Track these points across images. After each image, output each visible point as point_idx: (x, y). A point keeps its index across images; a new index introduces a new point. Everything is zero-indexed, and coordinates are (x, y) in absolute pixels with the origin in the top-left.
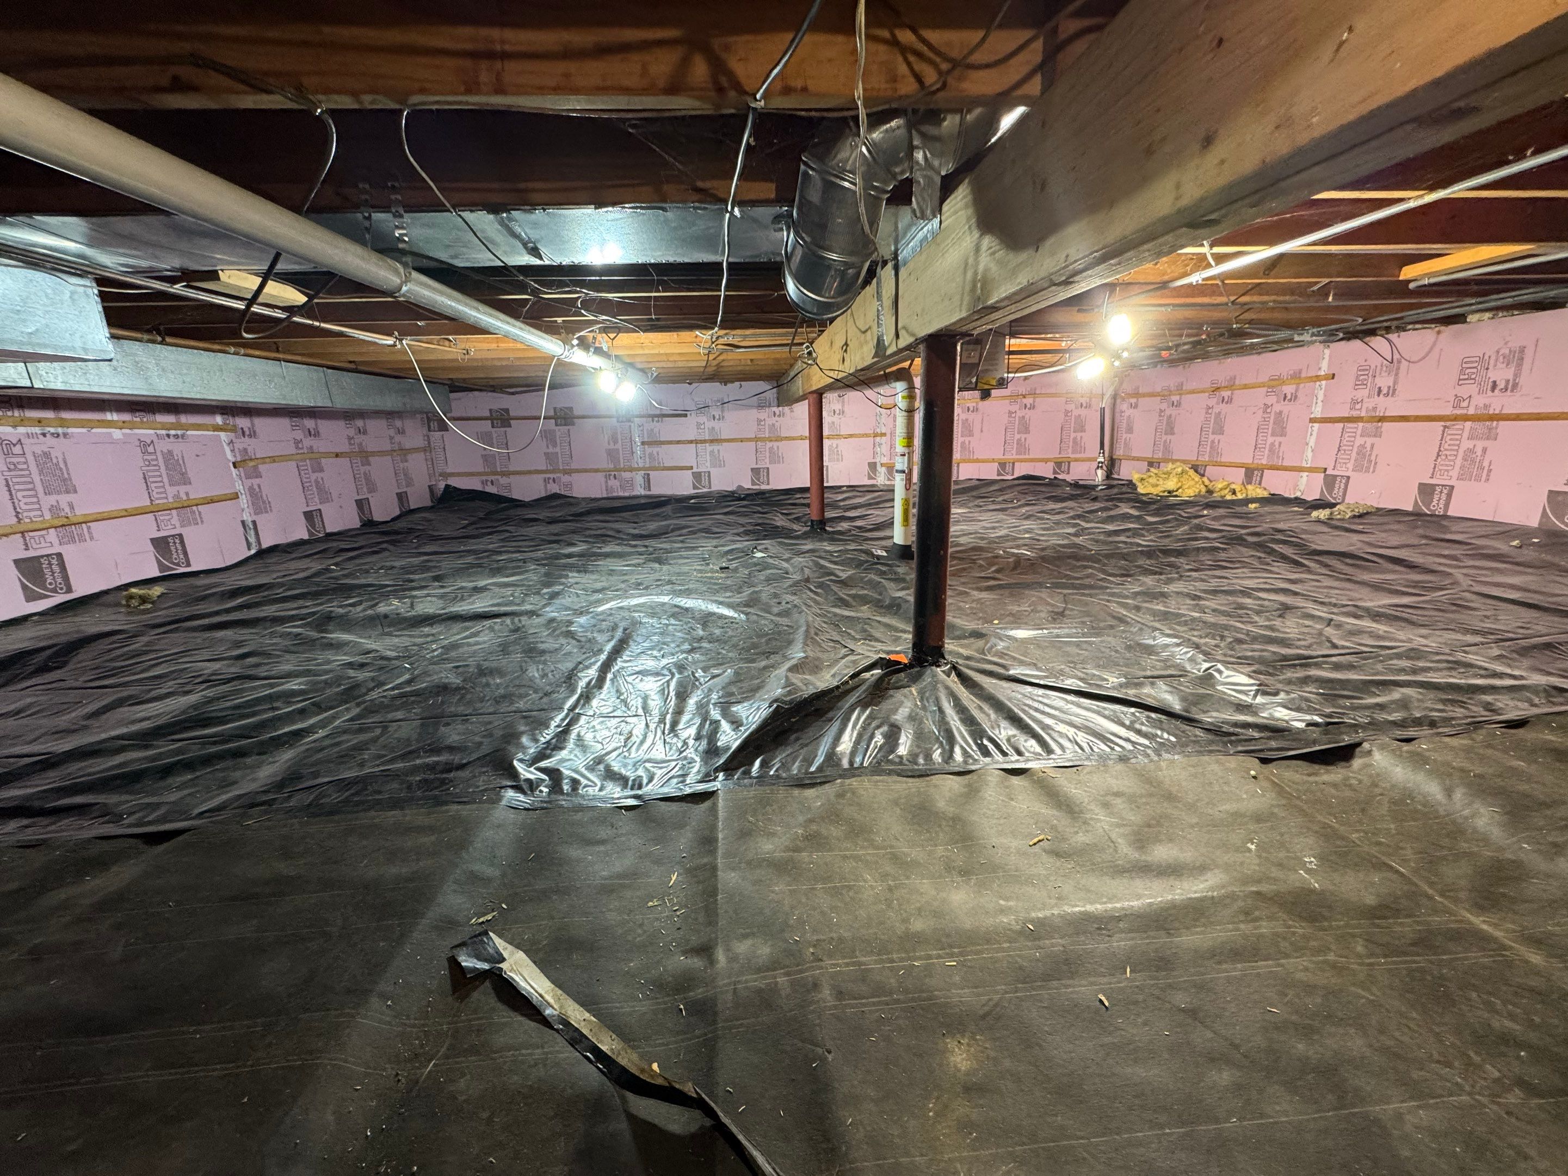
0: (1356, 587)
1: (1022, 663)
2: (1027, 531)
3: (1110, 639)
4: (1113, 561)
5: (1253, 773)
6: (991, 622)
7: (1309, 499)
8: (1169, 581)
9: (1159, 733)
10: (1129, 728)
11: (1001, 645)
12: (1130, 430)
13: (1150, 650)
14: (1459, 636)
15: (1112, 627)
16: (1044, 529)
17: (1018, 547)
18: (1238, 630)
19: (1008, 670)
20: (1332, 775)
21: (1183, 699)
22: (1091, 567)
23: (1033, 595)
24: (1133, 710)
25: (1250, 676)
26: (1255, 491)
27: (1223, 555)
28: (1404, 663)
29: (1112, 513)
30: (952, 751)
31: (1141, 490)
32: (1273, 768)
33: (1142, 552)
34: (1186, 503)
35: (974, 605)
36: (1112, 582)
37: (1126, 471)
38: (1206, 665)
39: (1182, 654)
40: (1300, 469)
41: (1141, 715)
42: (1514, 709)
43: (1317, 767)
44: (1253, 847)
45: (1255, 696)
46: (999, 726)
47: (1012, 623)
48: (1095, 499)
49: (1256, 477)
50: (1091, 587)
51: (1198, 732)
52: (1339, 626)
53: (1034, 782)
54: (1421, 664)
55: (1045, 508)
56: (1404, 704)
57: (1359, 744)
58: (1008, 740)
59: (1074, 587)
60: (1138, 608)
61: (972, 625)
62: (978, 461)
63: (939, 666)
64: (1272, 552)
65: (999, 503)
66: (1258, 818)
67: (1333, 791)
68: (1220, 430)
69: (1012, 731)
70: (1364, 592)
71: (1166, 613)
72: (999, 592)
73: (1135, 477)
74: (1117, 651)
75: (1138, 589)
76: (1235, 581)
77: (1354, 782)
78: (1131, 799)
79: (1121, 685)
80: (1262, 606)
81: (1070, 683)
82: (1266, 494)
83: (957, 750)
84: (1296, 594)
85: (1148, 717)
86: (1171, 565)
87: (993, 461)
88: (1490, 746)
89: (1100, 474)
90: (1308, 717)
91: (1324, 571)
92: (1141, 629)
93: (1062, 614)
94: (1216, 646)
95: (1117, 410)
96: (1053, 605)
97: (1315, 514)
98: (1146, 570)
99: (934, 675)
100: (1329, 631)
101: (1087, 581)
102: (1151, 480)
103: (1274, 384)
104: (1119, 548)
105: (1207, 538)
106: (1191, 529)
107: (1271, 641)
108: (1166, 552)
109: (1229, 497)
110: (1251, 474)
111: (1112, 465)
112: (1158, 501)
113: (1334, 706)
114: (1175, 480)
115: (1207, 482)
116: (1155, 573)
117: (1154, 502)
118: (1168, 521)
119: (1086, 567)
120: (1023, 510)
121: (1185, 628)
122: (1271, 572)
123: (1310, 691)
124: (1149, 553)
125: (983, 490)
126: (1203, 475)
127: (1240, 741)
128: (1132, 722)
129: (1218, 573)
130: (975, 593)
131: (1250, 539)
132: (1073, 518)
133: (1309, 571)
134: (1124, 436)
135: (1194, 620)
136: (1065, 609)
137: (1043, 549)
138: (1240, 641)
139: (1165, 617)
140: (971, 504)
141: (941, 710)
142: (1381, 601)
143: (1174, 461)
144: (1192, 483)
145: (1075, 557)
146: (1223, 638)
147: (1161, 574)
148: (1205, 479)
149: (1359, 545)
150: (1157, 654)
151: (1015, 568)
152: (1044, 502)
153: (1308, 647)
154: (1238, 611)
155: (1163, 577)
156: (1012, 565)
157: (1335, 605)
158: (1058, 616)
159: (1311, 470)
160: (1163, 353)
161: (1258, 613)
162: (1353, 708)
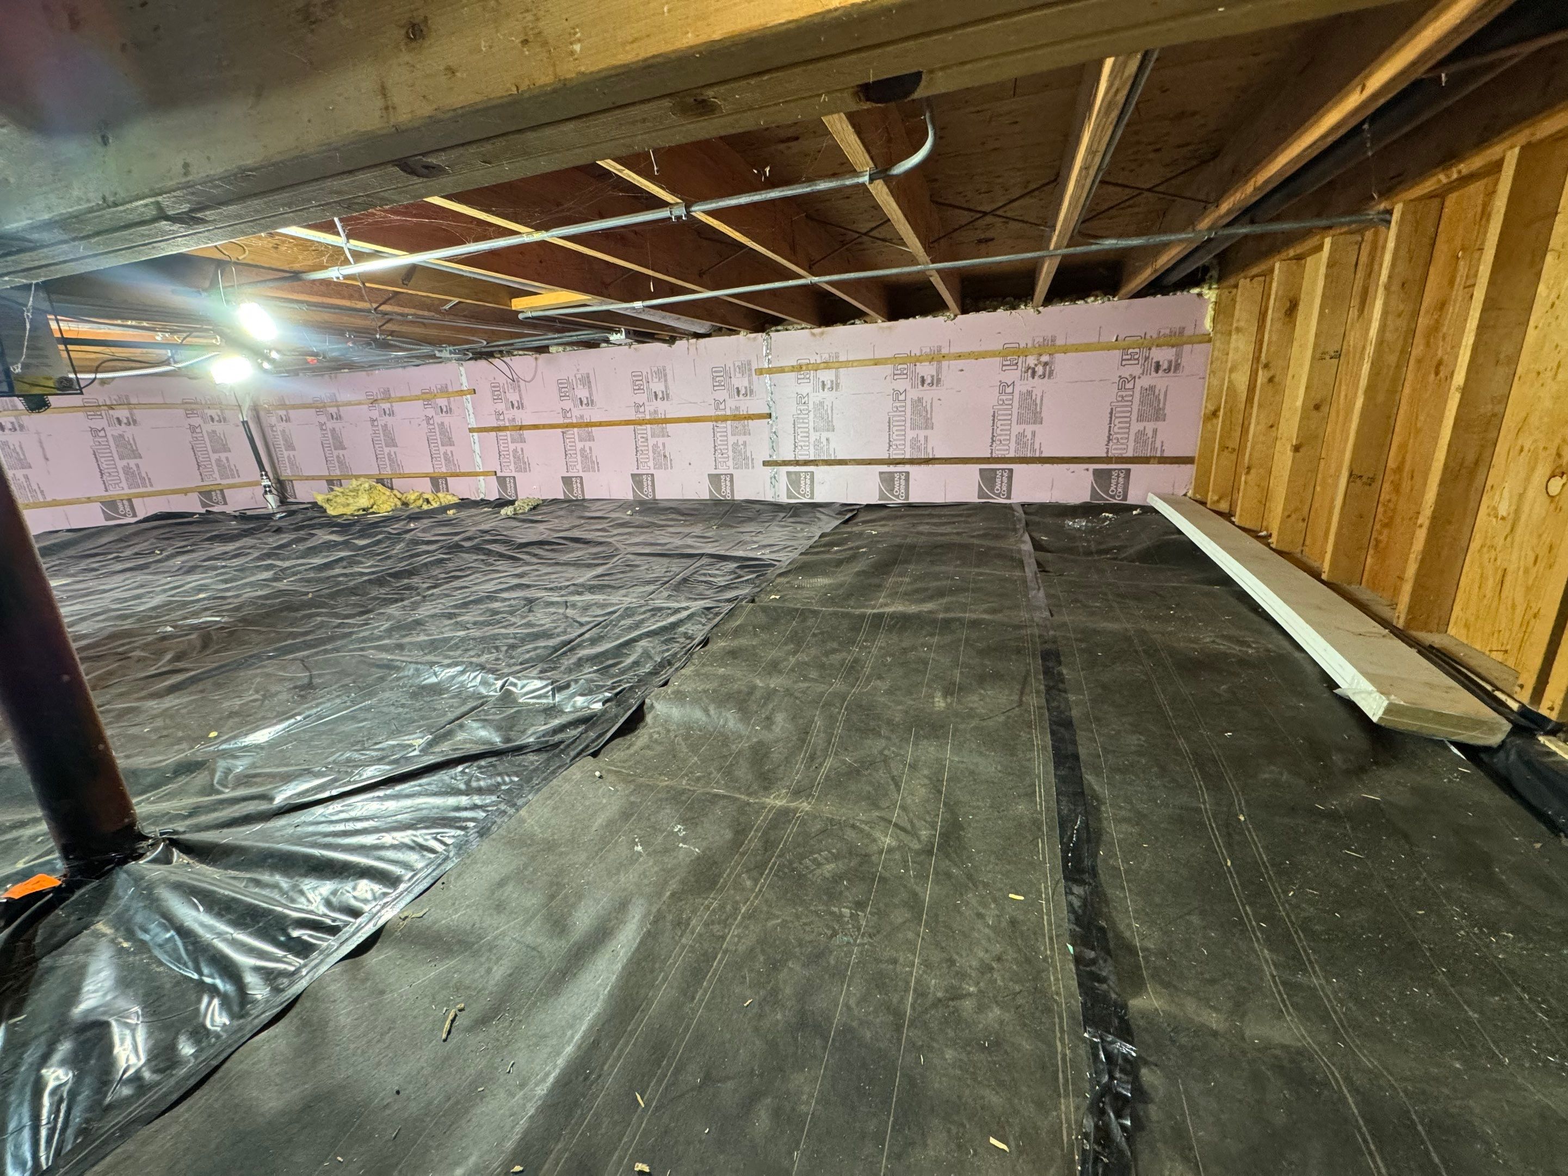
0: (564, 568)
1: (288, 778)
2: (200, 589)
3: (387, 694)
4: (341, 600)
5: (597, 774)
6: (205, 738)
7: (492, 499)
8: (415, 606)
9: (499, 779)
10: (468, 792)
11: (240, 766)
12: (290, 447)
13: (436, 690)
14: (642, 589)
15: (382, 679)
16: (226, 581)
17: (195, 614)
18: (506, 636)
19: (271, 799)
20: (641, 737)
21: (498, 728)
22: (318, 615)
23: (254, 677)
24: (460, 768)
25: (540, 678)
26: (446, 499)
27: (450, 565)
28: (628, 622)
29: (309, 544)
30: (241, 987)
31: (331, 511)
32: (604, 758)
33: (370, 581)
34: (387, 520)
35: (159, 723)
36: (354, 625)
37: (304, 493)
38: (500, 683)
39: (473, 681)
40: (476, 474)
41: (471, 769)
42: (698, 631)
43: (628, 737)
44: (639, 848)
45: (554, 695)
46: (302, 893)
47: (242, 724)
48: (279, 530)
49: (442, 485)
50: (332, 639)
51: (532, 757)
52: (574, 606)
53: (399, 941)
54: (638, 618)
55: (212, 553)
56: (647, 655)
57: (643, 703)
58: (328, 903)
59: (308, 645)
60: (401, 647)
61: (173, 757)
62: (55, 503)
63: (141, 856)
64: (489, 553)
65: (128, 559)
66: (626, 815)
67: (650, 753)
68: (392, 443)
69: (327, 887)
70: (571, 572)
71: (432, 642)
72: (193, 688)
73: (320, 499)
74: (403, 706)
75: (387, 625)
76: (475, 588)
77: (656, 736)
78: (518, 877)
79: (430, 744)
80: (510, 606)
81: (372, 773)
82: (455, 500)
83: (250, 979)
84: (528, 586)
85: (480, 767)
86: (409, 588)
87: (89, 500)
88: (704, 665)
89: (272, 502)
90: (601, 696)
91: (535, 560)
92: (417, 670)
93: (310, 686)
94: (497, 659)
95: (264, 424)
96: (291, 679)
97: (503, 511)
98: (385, 599)
99: (137, 880)
100: (570, 612)
101: (320, 634)
102: (338, 500)
103: (427, 397)
104: (339, 583)
105: (428, 552)
106: (407, 545)
107: (536, 637)
108: (397, 575)
109: (425, 507)
110: (437, 482)
111: (281, 488)
112: (358, 521)
113: (612, 678)
114: (366, 496)
115: (399, 495)
116: (396, 601)
117: (354, 524)
118: (379, 542)
119: (310, 616)
120: (178, 561)
121: (459, 652)
122: (498, 571)
123: (589, 671)
124: (380, 582)
125: (89, 544)
126: (392, 489)
127: (568, 746)
128: (468, 783)
129: (456, 584)
130: (152, 703)
131: (467, 544)
132: (259, 558)
133: (528, 564)
134: (286, 454)
135: (463, 640)
136: (311, 677)
137: (238, 609)
138: (512, 647)
139: (433, 646)
140: (72, 570)
141: (184, 933)
142: (586, 576)
143: (357, 477)
144: (384, 498)
145: (290, 608)
146: (497, 648)
147: (402, 600)
148: (395, 492)
149: (548, 532)
150: (447, 690)
151: (205, 646)
152: (206, 545)
153: (565, 632)
154: (494, 618)
155: (406, 603)
156: (198, 644)
157: (561, 588)
158: (306, 690)
159: (485, 474)
160: (309, 358)
161: (511, 613)
162: (623, 672)
